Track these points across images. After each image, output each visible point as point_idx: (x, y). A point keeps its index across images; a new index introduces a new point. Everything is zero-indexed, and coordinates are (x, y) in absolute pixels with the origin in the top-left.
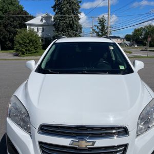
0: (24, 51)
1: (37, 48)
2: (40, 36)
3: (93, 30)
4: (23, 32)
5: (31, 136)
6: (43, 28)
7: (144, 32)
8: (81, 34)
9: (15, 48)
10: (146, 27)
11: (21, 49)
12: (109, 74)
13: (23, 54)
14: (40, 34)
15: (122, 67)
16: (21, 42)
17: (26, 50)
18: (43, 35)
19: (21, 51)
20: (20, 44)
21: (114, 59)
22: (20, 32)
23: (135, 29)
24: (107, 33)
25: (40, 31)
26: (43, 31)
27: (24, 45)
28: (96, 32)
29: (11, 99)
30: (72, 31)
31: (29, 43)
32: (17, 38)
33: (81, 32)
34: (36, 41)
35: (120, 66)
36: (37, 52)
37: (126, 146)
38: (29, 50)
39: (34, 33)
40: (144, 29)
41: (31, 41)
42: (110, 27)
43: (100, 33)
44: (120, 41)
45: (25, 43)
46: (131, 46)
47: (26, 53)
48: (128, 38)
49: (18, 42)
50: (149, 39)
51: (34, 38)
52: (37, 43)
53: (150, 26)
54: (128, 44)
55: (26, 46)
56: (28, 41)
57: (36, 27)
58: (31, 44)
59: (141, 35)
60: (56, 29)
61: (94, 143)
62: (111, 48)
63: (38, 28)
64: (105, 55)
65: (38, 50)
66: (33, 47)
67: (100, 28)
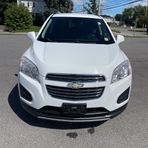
0: (15, 26)
1: (28, 23)
2: (31, 11)
3: (84, 7)
4: (13, 6)
5: (40, 82)
6: (34, 3)
7: (133, 12)
8: (72, 11)
9: (5, 23)
10: (136, 7)
11: (11, 24)
12: (96, 43)
13: (14, 29)
14: (30, 9)
15: (106, 39)
16: (12, 17)
17: (17, 26)
18: (33, 10)
19: (12, 26)
20: (11, 19)
21: (101, 34)
22: (10, 7)
23: (125, 9)
24: (97, 11)
25: (31, 7)
26: (34, 6)
27: (15, 21)
28: (87, 10)
29: (22, 59)
30: (63, 8)
31: (20, 18)
32: (7, 12)
33: (72, 9)
34: (27, 17)
35: (105, 38)
36: (29, 28)
37: (103, 88)
38: (20, 26)
39: (25, 7)
40: (134, 9)
41: (22, 16)
42: (101, 6)
43: (91, 12)
44: (110, 21)
45: (16, 18)
46: (120, 25)
47: (17, 29)
48: (118, 18)
49: (9, 17)
50: (137, 19)
51: (25, 14)
52: (28, 19)
53: (140, 6)
54: (118, 24)
55: (17, 22)
56: (18, 16)
57: (27, 2)
58: (22, 19)
59: (130, 15)
60: (47, 5)
61: (83, 85)
62: (99, 23)
63: (28, 3)
64: (95, 32)
65: (29, 26)
66: (24, 22)
67: (91, 5)
